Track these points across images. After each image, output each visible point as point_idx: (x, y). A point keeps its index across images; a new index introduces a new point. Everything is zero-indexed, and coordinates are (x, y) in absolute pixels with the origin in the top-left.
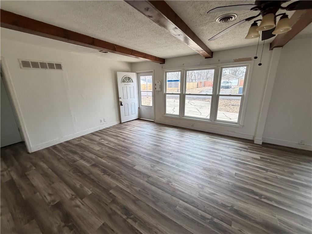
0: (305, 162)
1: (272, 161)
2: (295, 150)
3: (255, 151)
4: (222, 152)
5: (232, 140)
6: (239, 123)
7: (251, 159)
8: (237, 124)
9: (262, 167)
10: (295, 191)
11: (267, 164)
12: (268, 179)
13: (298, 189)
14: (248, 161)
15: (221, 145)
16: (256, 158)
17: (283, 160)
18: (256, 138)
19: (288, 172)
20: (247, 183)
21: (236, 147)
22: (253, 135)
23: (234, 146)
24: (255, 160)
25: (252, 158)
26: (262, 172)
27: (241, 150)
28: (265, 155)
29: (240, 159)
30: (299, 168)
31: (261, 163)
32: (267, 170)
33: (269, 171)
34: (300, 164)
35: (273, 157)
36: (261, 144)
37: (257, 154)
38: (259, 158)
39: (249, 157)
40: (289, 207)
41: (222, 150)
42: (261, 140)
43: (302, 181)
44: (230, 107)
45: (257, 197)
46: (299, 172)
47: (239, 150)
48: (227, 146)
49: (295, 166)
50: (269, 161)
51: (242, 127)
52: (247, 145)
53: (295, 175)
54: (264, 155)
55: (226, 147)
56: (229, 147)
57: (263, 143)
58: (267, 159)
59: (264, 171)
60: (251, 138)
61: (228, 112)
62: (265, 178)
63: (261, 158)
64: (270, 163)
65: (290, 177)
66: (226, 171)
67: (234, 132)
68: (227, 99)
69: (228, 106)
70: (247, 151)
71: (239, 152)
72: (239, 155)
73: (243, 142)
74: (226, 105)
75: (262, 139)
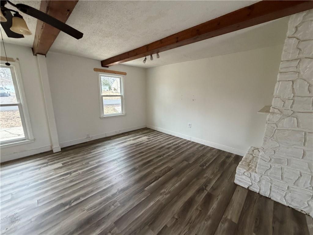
0: (93, 149)
1: (73, 162)
2: (86, 144)
3: (56, 160)
4: (11, 187)
5: (25, 161)
6: (28, 138)
7: (53, 172)
8: (25, 140)
9: (65, 172)
10: (92, 176)
11: (68, 167)
12: (73, 180)
13: (94, 173)
14: (51, 176)
15: (8, 176)
16: (58, 167)
17: (80, 156)
18: (54, 147)
19: (85, 164)
20: (55, 201)
21: (33, 168)
22: (50, 145)
23: (30, 167)
24: (57, 170)
25: (55, 169)
26: (66, 178)
27: (40, 168)
28: (66, 160)
29: (41, 179)
30: (91, 156)
31: (65, 169)
32: (70, 173)
33: (72, 172)
34: (91, 153)
35: (73, 158)
36: (60, 150)
37: (58, 162)
38: (61, 165)
39: (51, 170)
40: (92, 191)
41: (10, 184)
42: (59, 147)
43: (95, 164)
44: (15, 121)
45: (68, 207)
46: (92, 159)
47: (37, 169)
48: (19, 173)
49: (89, 156)
50: (70, 163)
51: (33, 141)
52: (46, 158)
53: (90, 163)
54: (64, 161)
55: (17, 175)
56: (22, 173)
57: (62, 149)
58: (68, 162)
59: (69, 175)
60: (49, 149)
61: (13, 127)
62: (71, 182)
63: (63, 164)
64: (71, 164)
65: (87, 167)
66: (24, 208)
67: (25, 151)
68: (8, 111)
69: (11, 119)
70: (47, 166)
71: (38, 171)
72: (38, 176)
73: (40, 157)
74: (8, 119)
75: (60, 145)
